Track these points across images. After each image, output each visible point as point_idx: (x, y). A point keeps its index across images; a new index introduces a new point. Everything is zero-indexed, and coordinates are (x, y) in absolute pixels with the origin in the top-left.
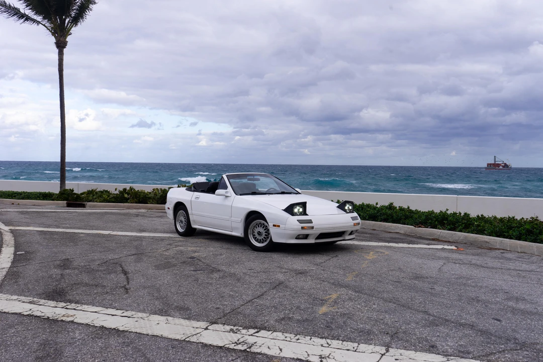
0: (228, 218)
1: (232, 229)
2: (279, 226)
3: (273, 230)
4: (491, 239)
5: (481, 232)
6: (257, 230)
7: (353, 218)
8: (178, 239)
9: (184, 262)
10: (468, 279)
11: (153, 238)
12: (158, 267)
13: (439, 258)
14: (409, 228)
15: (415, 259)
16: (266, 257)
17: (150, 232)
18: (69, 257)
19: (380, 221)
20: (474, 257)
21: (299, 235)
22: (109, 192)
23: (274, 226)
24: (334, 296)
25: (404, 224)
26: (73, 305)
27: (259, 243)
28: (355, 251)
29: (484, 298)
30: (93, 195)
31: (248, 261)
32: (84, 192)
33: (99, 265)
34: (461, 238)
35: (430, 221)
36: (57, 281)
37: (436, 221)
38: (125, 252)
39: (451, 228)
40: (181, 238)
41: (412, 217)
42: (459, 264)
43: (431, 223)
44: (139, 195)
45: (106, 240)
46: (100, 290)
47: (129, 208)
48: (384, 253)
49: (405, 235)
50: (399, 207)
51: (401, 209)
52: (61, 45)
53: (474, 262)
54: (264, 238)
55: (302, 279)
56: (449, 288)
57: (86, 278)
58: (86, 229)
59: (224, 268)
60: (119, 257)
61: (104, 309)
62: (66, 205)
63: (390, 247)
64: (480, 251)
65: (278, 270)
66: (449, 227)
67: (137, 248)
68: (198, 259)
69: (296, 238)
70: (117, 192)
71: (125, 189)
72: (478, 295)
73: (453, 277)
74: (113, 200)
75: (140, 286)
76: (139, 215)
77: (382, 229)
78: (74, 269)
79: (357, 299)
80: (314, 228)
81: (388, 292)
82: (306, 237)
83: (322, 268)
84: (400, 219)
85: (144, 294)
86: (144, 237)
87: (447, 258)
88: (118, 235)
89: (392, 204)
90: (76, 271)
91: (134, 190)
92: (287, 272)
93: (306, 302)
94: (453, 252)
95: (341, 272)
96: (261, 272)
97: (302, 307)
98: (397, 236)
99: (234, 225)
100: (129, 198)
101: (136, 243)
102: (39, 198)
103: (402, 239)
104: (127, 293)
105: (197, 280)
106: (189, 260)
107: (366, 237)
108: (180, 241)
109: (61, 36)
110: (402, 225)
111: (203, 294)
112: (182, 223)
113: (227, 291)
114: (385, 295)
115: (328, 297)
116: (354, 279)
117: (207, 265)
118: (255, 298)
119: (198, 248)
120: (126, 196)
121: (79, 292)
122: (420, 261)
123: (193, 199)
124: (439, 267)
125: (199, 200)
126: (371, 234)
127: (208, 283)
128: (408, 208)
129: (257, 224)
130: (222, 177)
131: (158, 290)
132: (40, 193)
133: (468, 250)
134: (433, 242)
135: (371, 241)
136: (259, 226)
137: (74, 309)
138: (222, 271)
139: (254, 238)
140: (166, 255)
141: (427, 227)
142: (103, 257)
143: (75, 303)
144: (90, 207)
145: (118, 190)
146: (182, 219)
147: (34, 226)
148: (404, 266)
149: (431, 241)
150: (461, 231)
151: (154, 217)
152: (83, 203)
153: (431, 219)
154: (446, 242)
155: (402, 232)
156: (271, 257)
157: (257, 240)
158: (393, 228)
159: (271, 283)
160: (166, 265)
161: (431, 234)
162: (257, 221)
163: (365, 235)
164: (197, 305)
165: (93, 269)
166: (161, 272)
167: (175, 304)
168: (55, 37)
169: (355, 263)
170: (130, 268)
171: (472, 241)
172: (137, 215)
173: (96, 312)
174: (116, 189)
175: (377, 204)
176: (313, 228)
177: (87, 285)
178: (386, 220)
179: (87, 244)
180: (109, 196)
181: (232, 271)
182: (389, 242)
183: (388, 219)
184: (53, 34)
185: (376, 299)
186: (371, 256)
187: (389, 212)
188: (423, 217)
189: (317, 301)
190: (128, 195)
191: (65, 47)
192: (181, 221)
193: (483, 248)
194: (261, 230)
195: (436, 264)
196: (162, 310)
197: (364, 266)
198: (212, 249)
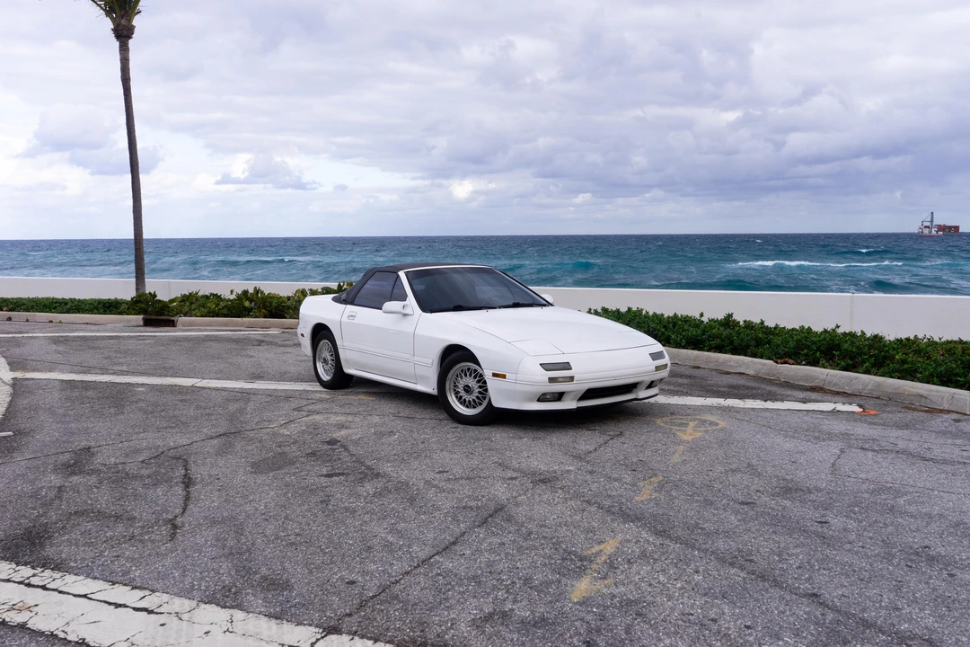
0: (408, 356)
1: (417, 379)
2: (504, 376)
3: (492, 384)
4: (931, 391)
5: (909, 374)
6: (462, 383)
7: (656, 356)
8: (318, 395)
9: (313, 454)
10: (898, 494)
11: (270, 394)
12: (257, 468)
13: (831, 436)
14: (764, 364)
15: (779, 440)
16: (478, 440)
17: (271, 380)
18: (93, 444)
19: (708, 351)
20: (900, 433)
21: (544, 394)
22: (219, 297)
23: (495, 375)
24: (609, 547)
25: (754, 355)
26: (45, 576)
27: (467, 407)
28: (659, 421)
29: (942, 551)
30: (192, 303)
31: (442, 450)
32: (176, 298)
33: (143, 462)
34: (870, 387)
35: (805, 351)
36: (43, 505)
37: (817, 350)
38: (205, 430)
39: (848, 365)
40: (325, 394)
41: (769, 342)
42: (874, 451)
43: (806, 355)
44: (270, 303)
45: (182, 401)
46: (120, 528)
47: (251, 327)
48: (717, 424)
49: (757, 378)
50: (745, 321)
51: (749, 325)
52: (123, 34)
53: (902, 445)
54: (478, 397)
55: (545, 498)
56: (860, 522)
57: (103, 499)
58: (153, 375)
59: (387, 468)
60: (189, 442)
61: (107, 586)
62: (141, 323)
63: (730, 409)
64: (910, 416)
65: (499, 472)
66: (843, 363)
67: (232, 418)
68: (343, 446)
69: (539, 400)
70: (233, 297)
71: (245, 292)
72: (926, 543)
73: (865, 487)
74: (225, 311)
75: (206, 518)
76: (263, 341)
77: (712, 366)
78: (93, 472)
79: (660, 556)
80: (575, 378)
81: (727, 534)
82: (559, 396)
83: (589, 468)
84: (748, 347)
85: (206, 541)
86: (255, 392)
87: (846, 436)
88: (209, 388)
89: (730, 316)
90: (93, 479)
91: (262, 293)
92: (515, 478)
93: (545, 565)
94: (855, 420)
95: (628, 478)
96: (462, 478)
97: (538, 578)
98: (741, 381)
99: (420, 371)
100: (252, 308)
101: (233, 407)
102: (97, 309)
103: (752, 388)
104: (173, 537)
105: (325, 502)
106: (326, 447)
107: (680, 385)
108: (321, 400)
109: (122, 17)
110: (750, 359)
111: (330, 540)
112: (327, 364)
113: (380, 530)
114: (721, 544)
115: (597, 548)
116: (655, 495)
117: (358, 461)
118: (437, 554)
119: (350, 418)
120: (247, 304)
121: (76, 535)
122: (789, 445)
123: (345, 319)
124: (832, 461)
125: (356, 321)
126: (690, 377)
127: (347, 509)
128: (762, 323)
129: (462, 371)
130: (398, 276)
131: (239, 531)
132: (100, 302)
133: (884, 415)
134: (814, 395)
135: (691, 395)
136: (466, 375)
137: (44, 588)
138: (385, 475)
139: (457, 397)
140: (283, 435)
141: (800, 364)
142: (160, 443)
143: (53, 569)
144: (184, 325)
145: (234, 293)
146: (327, 355)
147: (62, 371)
148: (759, 456)
149: (809, 393)
150: (867, 372)
151: (290, 346)
152: (173, 318)
153: (808, 347)
154: (838, 393)
155: (751, 372)
156: (489, 438)
157: (463, 402)
158: (732, 364)
159: (478, 508)
160: (274, 463)
161: (807, 378)
162: (463, 364)
163: (680, 380)
164: (311, 572)
165: (127, 474)
166: (261, 479)
167: (264, 571)
168: (112, 19)
169: (657, 451)
170: (199, 471)
171: (891, 393)
172: (260, 342)
173: (85, 596)
174: (232, 292)
175: (702, 315)
176: (572, 378)
177: (100, 515)
178: (720, 349)
179: (141, 409)
180: (217, 305)
181: (404, 475)
182: (725, 395)
183: (724, 346)
184: (108, 13)
185: (702, 555)
186: (689, 434)
187: (726, 332)
188: (792, 344)
189: (571, 560)
190: (251, 301)
191: (130, 37)
192: (325, 361)
193: (915, 410)
194: (472, 382)
195: (825, 453)
196: (230, 591)
197: (676, 459)
198: (376, 419)
